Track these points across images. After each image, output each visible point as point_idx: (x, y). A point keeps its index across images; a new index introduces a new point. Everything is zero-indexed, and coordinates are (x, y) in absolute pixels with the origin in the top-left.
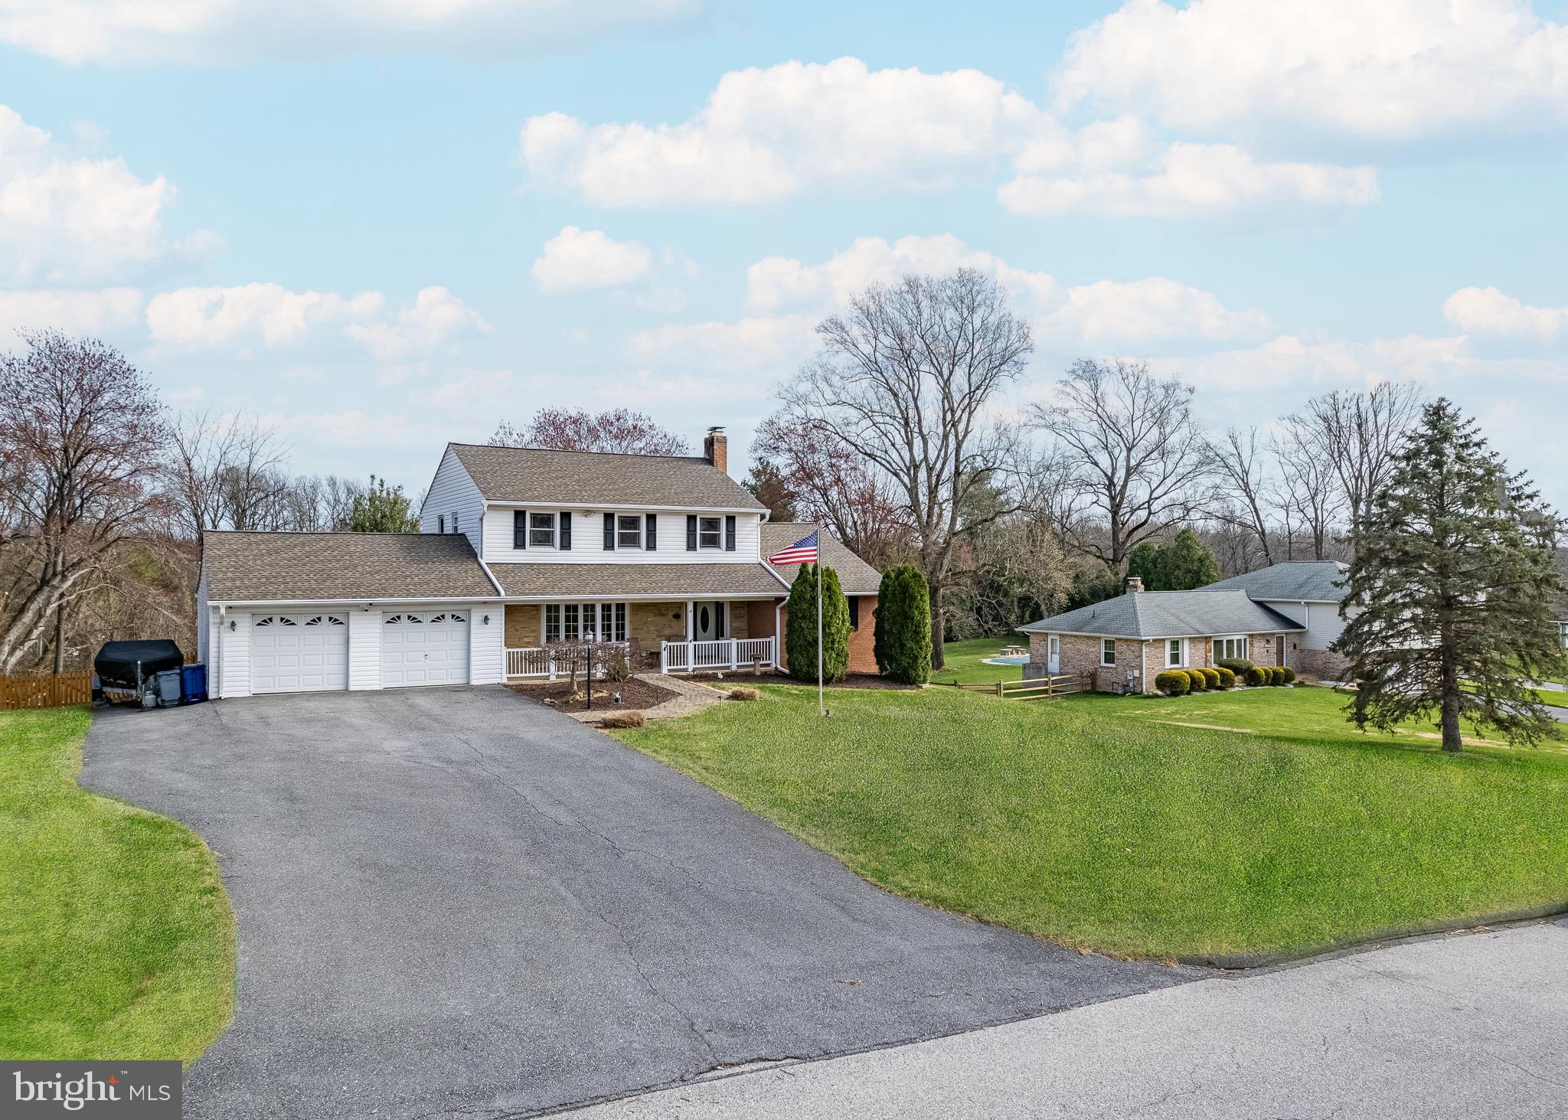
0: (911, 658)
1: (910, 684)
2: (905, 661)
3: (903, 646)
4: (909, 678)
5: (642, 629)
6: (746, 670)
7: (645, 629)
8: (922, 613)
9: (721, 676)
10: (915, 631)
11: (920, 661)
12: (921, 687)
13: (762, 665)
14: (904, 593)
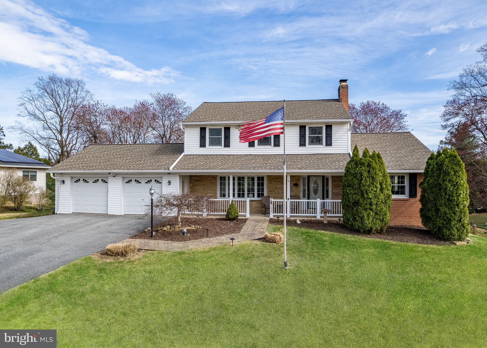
0: (444, 220)
1: (445, 240)
2: (439, 222)
3: (438, 210)
4: (443, 235)
5: (274, 191)
6: (309, 219)
7: (276, 191)
8: (456, 185)
9: (299, 222)
10: (449, 199)
11: (453, 223)
12: (455, 244)
13: (328, 217)
14: (440, 170)
